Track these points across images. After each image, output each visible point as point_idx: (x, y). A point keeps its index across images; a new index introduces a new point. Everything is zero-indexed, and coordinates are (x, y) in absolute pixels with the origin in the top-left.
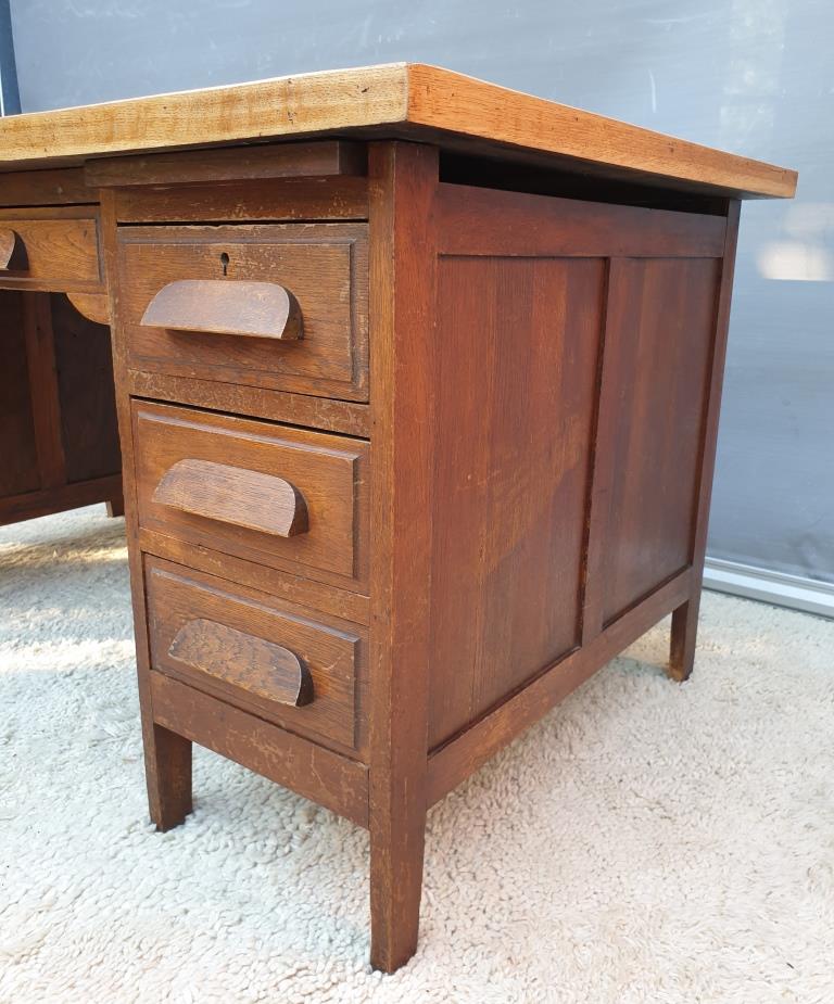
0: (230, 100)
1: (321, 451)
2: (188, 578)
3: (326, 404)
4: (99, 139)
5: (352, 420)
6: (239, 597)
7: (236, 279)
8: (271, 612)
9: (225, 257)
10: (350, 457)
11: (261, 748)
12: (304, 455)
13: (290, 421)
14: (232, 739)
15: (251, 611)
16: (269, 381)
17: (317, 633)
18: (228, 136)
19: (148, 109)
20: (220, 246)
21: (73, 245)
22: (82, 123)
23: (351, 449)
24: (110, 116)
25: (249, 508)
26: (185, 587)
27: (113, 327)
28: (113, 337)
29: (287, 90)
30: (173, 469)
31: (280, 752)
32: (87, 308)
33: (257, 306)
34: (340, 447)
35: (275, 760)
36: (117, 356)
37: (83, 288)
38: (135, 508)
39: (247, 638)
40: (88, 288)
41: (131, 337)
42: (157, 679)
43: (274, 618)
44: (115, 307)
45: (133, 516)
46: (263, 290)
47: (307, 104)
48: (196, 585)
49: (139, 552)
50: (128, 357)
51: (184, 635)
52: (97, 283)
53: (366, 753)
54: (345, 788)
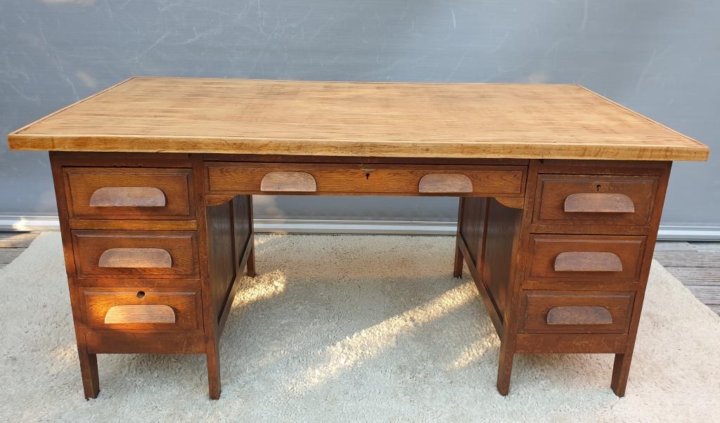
0: (644, 149)
1: (627, 241)
2: (549, 294)
3: (632, 227)
4: (576, 155)
5: (642, 230)
6: (576, 295)
7: (603, 193)
8: (593, 296)
9: (598, 186)
10: (639, 242)
11: (577, 344)
12: (621, 243)
13: (615, 233)
16: (610, 223)
18: (639, 159)
19: (605, 148)
20: (598, 182)
21: (505, 180)
23: (639, 239)
24: (585, 148)
25: (602, 264)
26: (548, 298)
27: (526, 209)
28: (525, 213)
29: (667, 150)
30: (559, 257)
31: (587, 342)
32: (508, 203)
33: (618, 201)
34: (634, 239)
35: (584, 346)
36: (526, 220)
37: (507, 195)
38: (523, 274)
39: (581, 308)
40: (511, 195)
41: (540, 213)
42: (520, 336)
43: (593, 298)
44: (529, 203)
45: (521, 277)
46: (618, 197)
47: (673, 154)
48: (553, 296)
49: (521, 290)
50: (534, 220)
51: (552, 315)
52: (518, 194)
53: (627, 330)
54: (616, 343)
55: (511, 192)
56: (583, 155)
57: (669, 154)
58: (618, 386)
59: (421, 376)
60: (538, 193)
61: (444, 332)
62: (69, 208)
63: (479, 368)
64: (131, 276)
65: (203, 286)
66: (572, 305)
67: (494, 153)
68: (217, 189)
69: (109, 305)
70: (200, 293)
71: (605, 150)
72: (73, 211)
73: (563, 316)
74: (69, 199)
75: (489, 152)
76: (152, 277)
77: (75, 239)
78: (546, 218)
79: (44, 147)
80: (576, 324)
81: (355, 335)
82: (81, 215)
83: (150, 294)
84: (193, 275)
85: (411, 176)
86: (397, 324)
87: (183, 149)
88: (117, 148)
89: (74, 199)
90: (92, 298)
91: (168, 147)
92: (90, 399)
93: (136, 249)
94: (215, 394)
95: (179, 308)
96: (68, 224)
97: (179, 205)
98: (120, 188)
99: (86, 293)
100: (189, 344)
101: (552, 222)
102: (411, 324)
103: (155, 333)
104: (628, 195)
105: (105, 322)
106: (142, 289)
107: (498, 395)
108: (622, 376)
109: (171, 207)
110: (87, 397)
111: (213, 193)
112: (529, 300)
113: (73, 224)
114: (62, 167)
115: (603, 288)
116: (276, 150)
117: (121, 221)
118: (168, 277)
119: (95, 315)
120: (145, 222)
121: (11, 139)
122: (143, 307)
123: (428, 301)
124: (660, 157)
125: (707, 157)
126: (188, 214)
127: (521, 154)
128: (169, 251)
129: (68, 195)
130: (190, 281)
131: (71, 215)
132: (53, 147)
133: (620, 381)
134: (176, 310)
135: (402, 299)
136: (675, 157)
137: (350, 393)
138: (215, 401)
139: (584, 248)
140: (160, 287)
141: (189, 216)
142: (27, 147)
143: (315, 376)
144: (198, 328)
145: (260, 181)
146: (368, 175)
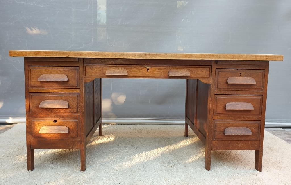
0: (257, 56)
1: (255, 98)
2: (224, 122)
3: (256, 92)
5: (260, 93)
6: (236, 122)
7: (243, 76)
9: (240, 74)
11: (238, 145)
12: (252, 99)
13: (249, 94)
14: (232, 146)
15: (239, 124)
16: (247, 90)
17: (252, 124)
18: (256, 60)
19: (241, 55)
20: (240, 72)
21: (203, 71)
22: (227, 56)
23: (260, 97)
24: (234, 56)
25: (245, 107)
26: (224, 124)
27: (212, 84)
28: (212, 85)
29: (266, 56)
30: (227, 104)
31: (242, 145)
32: (205, 81)
33: (249, 80)
34: (258, 97)
35: (241, 146)
36: (212, 88)
37: (204, 78)
38: (213, 112)
39: (238, 128)
40: (205, 78)
41: (218, 85)
42: (214, 142)
43: (243, 124)
44: (213, 81)
45: (212, 114)
46: (249, 78)
47: (269, 58)
48: (226, 123)
49: (213, 120)
50: (216, 88)
51: (226, 131)
52: (208, 77)
53: (259, 139)
54: (255, 145)
55: (206, 76)
56: (233, 58)
57: (267, 58)
58: (258, 167)
59: (172, 165)
60: (217, 76)
61: (181, 152)
62: (30, 84)
63: (197, 162)
64: (52, 113)
65: (81, 117)
66: (235, 127)
67: (197, 57)
68: (88, 75)
69: (41, 126)
70: (79, 121)
71: (242, 56)
72: (31, 85)
73: (231, 131)
74: (30, 79)
75: (196, 57)
76: (60, 113)
77: (30, 96)
78: (221, 87)
79: (22, 55)
80: (237, 134)
81: (144, 152)
82: (34, 86)
83: (59, 121)
84: (77, 112)
85: (165, 70)
86: (161, 150)
87: (76, 56)
88: (51, 56)
89: (32, 79)
90: (35, 123)
91: (70, 55)
92: (30, 171)
93: (54, 101)
94: (83, 169)
95: (70, 127)
96: (28, 90)
97: (73, 82)
98: (50, 75)
99: (33, 120)
100: (74, 144)
101: (223, 89)
102: (167, 150)
103: (59, 139)
104: (253, 78)
105: (39, 133)
106: (56, 119)
107: (206, 171)
108: (259, 162)
109: (70, 83)
110: (28, 170)
111: (87, 77)
112: (216, 124)
113: (30, 90)
114: (29, 66)
115: (247, 119)
116: (112, 56)
117: (50, 89)
118: (66, 113)
119: (35, 130)
120: (59, 89)
121: (10, 52)
122: (56, 126)
123: (174, 144)
124: (264, 59)
125: (283, 59)
126: (77, 86)
127: (209, 58)
128: (68, 101)
129: (29, 78)
130: (76, 115)
131: (30, 86)
132: (26, 55)
133: (259, 164)
134: (69, 128)
135: (164, 143)
136: (270, 59)
137: (141, 169)
138: (83, 172)
139: (237, 101)
140: (63, 118)
141: (77, 87)
142: (16, 55)
143: (127, 165)
144: (78, 137)
145: (105, 72)
146: (148, 70)
